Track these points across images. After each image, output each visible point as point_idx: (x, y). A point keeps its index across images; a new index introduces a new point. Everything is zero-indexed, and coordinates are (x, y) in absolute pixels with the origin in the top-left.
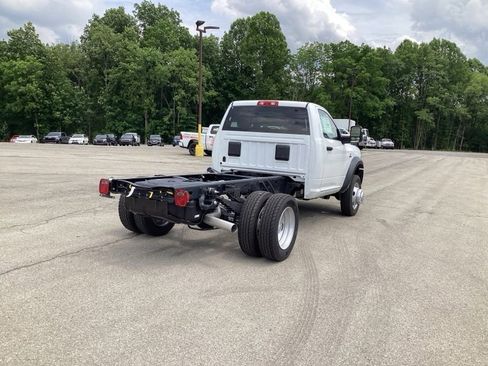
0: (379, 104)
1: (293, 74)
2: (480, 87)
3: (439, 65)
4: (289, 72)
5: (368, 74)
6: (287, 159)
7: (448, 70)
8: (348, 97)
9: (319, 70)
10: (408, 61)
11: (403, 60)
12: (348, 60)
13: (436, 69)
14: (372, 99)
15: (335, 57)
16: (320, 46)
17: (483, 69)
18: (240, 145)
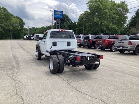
2: (15, 22)
6: (70, 45)
7: (5, 16)
17: (14, 17)
18: (56, 43)
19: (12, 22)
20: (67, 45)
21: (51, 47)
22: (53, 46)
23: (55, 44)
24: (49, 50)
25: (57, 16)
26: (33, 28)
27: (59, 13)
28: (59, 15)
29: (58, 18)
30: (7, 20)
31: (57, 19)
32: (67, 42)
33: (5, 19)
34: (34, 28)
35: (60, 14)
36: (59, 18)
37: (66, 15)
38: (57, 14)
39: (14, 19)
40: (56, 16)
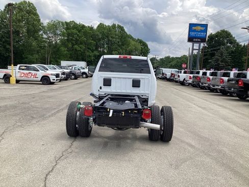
0: (91, 54)
1: (45, 36)
2: (134, 48)
3: (117, 37)
4: (42, 35)
5: (85, 39)
6: (139, 87)
7: (120, 39)
8: (76, 50)
9: (59, 35)
10: (103, 34)
11: (101, 33)
12: (75, 31)
13: (115, 38)
14: (88, 51)
15: (67, 29)
16: (59, 22)
17: (134, 39)
18: (111, 80)
19: (130, 48)
20: (133, 86)
21: (101, 88)
22: (104, 85)
23: (107, 82)
24: (97, 93)
25: (195, 35)
26: (166, 58)
27: (199, 28)
28: (199, 32)
29: (196, 38)
30: (123, 45)
31: (194, 40)
32: (133, 80)
33: (120, 43)
34: (168, 58)
35: (201, 30)
36: (198, 38)
37: (226, 32)
38: (195, 31)
39: (133, 43)
40: (193, 34)
